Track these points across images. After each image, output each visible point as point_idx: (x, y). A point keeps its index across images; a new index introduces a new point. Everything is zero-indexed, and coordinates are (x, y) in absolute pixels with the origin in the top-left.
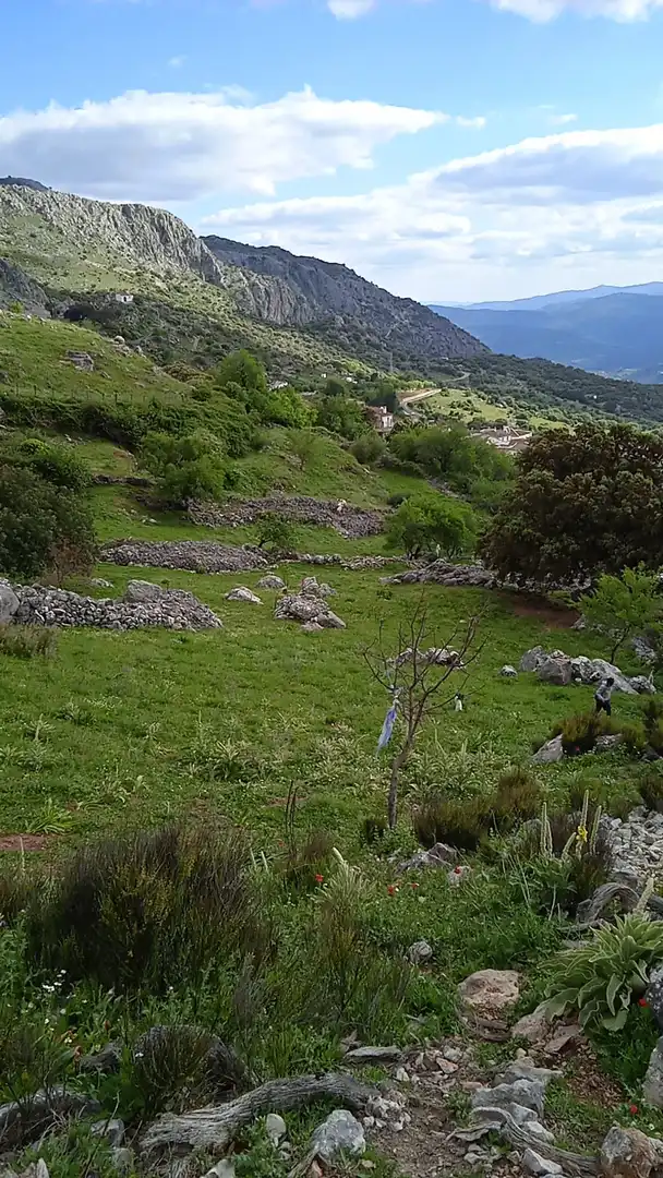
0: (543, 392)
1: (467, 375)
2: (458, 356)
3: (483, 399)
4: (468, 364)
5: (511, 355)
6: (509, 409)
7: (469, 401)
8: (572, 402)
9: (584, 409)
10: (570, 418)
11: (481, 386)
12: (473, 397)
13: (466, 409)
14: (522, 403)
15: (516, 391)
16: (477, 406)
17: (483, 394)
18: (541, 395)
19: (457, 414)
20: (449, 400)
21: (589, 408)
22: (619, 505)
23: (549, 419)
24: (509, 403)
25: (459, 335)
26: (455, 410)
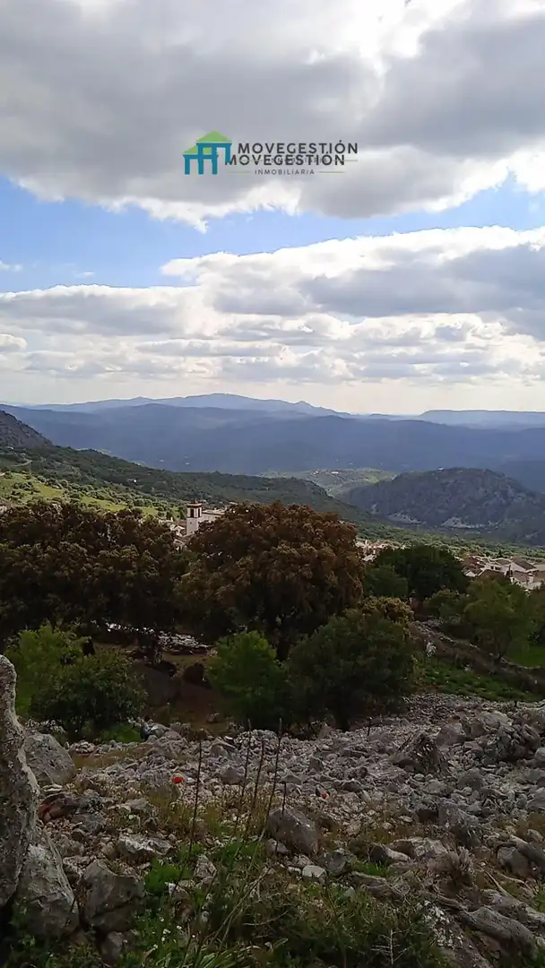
0: (93, 476)
1: (29, 461)
2: (23, 446)
3: (42, 481)
4: (30, 453)
5: (67, 446)
6: (63, 490)
7: (29, 483)
8: (116, 485)
9: (127, 490)
10: (115, 497)
11: (41, 471)
12: (33, 479)
13: (27, 490)
14: (75, 485)
15: (71, 475)
16: (37, 487)
17: (41, 477)
18: (91, 479)
19: (18, 494)
20: (12, 482)
21: (130, 490)
22: (59, 570)
23: (98, 498)
24: (64, 485)
25: (24, 430)
26: (17, 491)
